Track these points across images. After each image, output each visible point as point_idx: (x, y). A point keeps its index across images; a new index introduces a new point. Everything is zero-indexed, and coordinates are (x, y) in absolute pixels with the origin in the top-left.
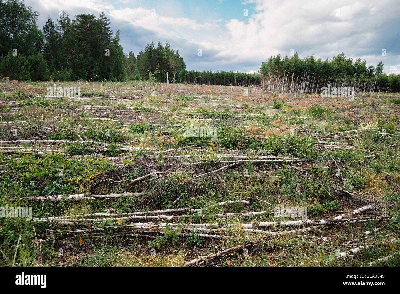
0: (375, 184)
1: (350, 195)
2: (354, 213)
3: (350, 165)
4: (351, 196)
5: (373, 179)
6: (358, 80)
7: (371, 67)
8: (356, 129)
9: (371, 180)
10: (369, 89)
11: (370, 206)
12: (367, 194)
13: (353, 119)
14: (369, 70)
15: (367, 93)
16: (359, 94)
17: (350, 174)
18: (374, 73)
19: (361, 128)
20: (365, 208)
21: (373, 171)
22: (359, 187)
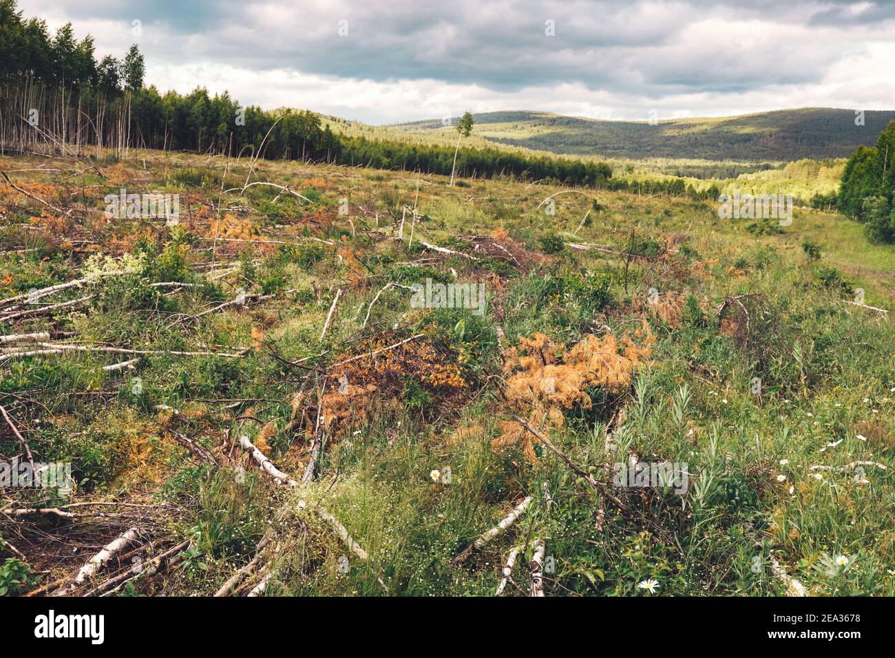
0: (142, 456)
1: (66, 520)
2: (80, 578)
3: (58, 412)
4: (69, 520)
5: (135, 441)
6: (74, 103)
7: (108, 61)
8: (79, 276)
9: (129, 445)
10: (116, 139)
11: (129, 535)
12: (122, 495)
13: (68, 242)
14: (106, 71)
15: (110, 151)
16: (86, 153)
17: (59, 442)
18: (123, 84)
19: (92, 273)
20: (116, 544)
21: (130, 412)
22: (96, 478)
